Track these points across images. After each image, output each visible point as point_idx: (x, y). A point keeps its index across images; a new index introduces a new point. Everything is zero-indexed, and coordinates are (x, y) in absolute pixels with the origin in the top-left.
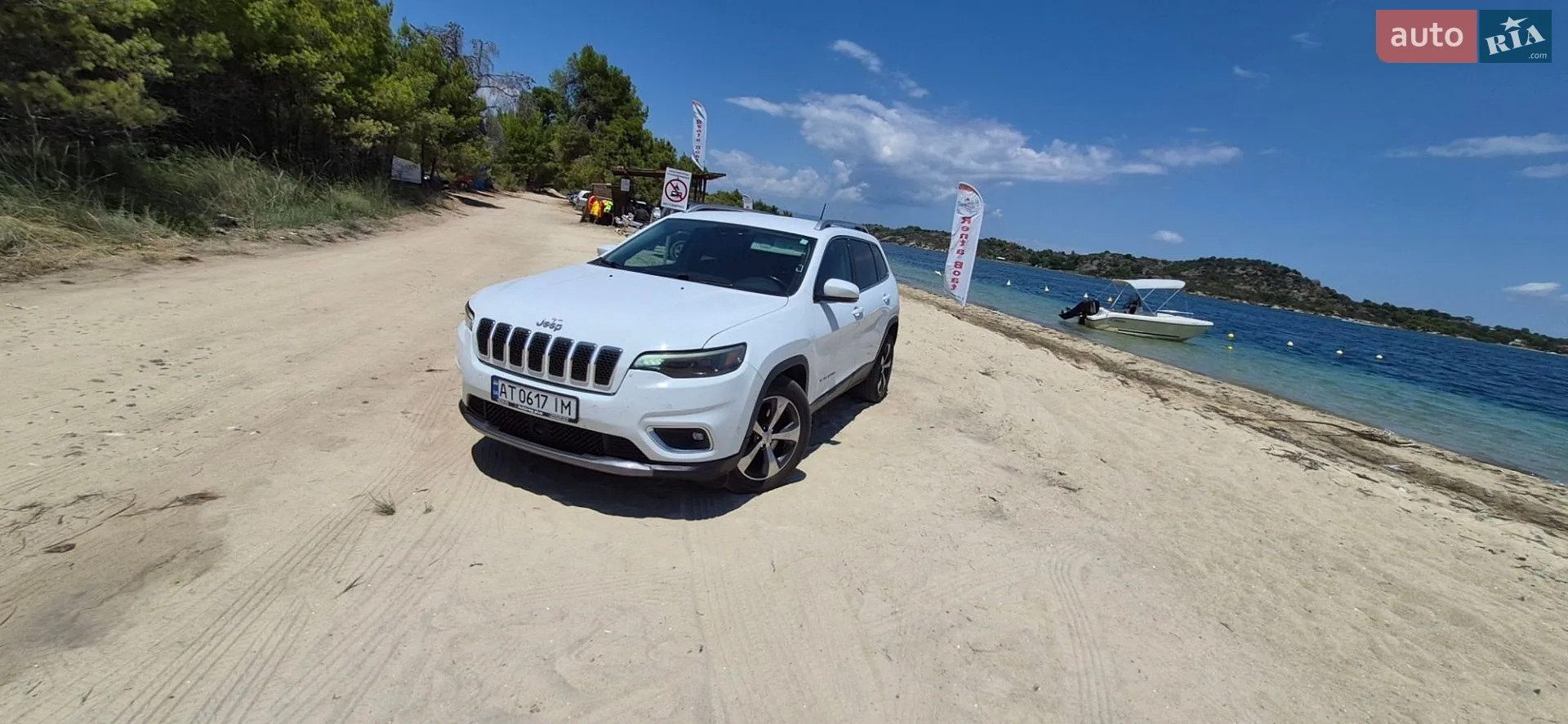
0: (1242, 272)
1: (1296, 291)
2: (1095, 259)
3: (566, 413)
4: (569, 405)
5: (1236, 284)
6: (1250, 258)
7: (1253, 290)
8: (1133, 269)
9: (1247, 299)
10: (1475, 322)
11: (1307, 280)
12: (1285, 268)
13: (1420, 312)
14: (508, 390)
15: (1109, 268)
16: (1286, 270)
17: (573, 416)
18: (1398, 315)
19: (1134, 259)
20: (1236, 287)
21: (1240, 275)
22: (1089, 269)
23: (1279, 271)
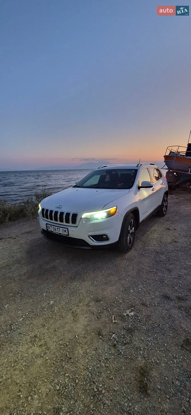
3: (65, 232)
4: (66, 231)
14: (50, 227)
17: (67, 234)
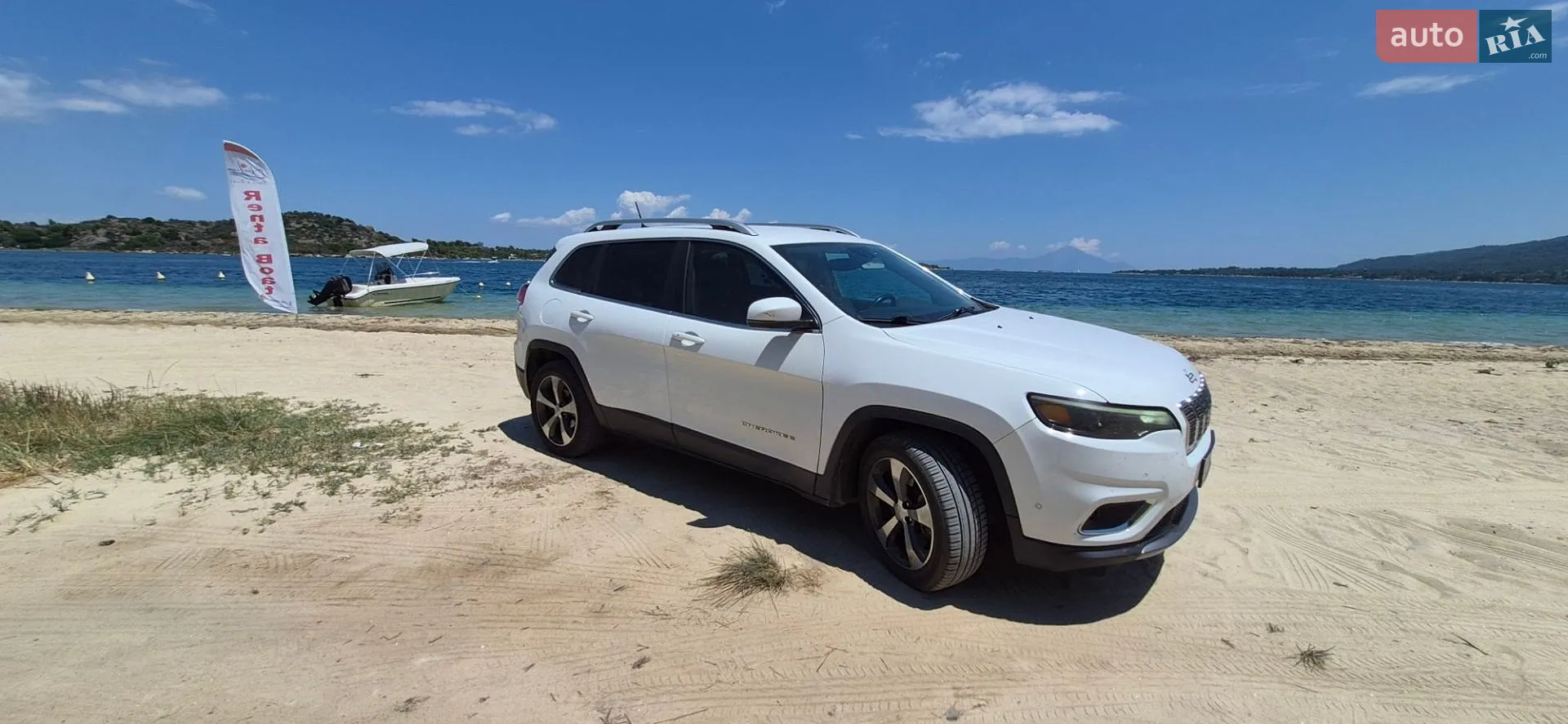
0: (298, 226)
1: (356, 239)
2: (98, 227)
5: (298, 239)
6: (300, 211)
7: (318, 243)
8: (164, 235)
9: (319, 253)
10: (484, 246)
11: (363, 228)
12: (338, 218)
13: (451, 244)
15: (127, 238)
16: (340, 220)
18: (441, 248)
19: (159, 223)
20: (300, 241)
21: (298, 229)
22: (94, 242)
23: (334, 221)
